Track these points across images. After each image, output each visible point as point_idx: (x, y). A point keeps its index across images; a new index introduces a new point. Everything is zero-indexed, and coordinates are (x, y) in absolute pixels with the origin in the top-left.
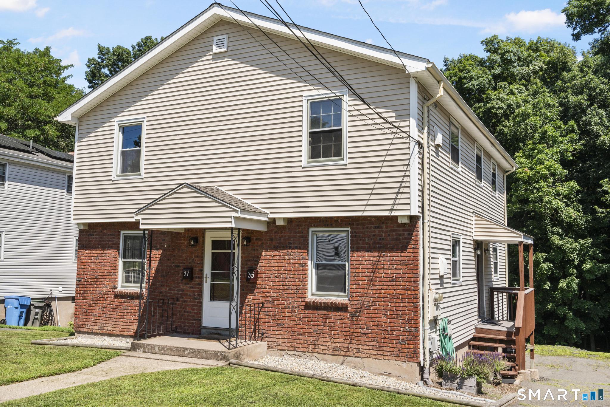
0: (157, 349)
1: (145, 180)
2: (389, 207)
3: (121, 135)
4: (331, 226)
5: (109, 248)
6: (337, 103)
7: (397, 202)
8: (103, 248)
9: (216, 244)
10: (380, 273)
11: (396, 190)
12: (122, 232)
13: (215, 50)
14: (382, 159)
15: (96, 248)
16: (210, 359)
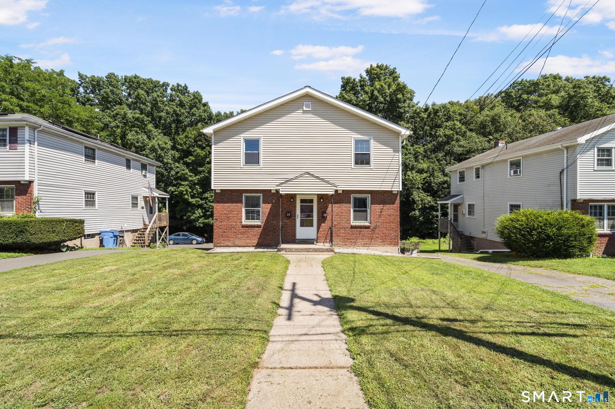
0: (293, 250)
1: (263, 168)
2: (391, 187)
3: (244, 144)
4: (362, 194)
5: (237, 202)
6: (368, 142)
7: (394, 185)
8: (232, 202)
9: (302, 201)
10: (384, 213)
11: (393, 180)
12: (244, 194)
13: (305, 109)
14: (388, 167)
15: (227, 202)
16: (324, 252)
